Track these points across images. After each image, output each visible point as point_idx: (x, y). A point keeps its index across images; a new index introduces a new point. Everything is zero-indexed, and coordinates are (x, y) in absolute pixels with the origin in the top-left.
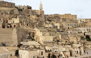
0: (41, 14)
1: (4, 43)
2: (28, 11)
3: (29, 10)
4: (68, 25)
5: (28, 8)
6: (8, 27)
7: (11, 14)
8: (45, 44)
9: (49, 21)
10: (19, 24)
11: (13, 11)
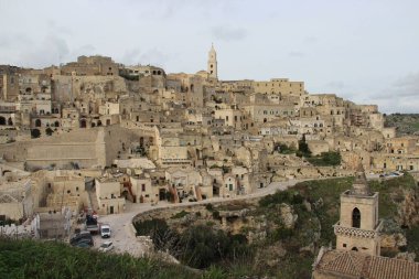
0: (192, 86)
1: (75, 162)
2: (153, 80)
3: (157, 77)
4: (265, 112)
5: (154, 72)
6: (93, 125)
7: (107, 90)
8: (166, 166)
9: (217, 102)
10: (117, 116)
11: (112, 83)
